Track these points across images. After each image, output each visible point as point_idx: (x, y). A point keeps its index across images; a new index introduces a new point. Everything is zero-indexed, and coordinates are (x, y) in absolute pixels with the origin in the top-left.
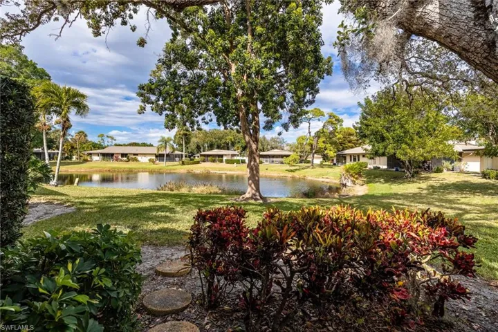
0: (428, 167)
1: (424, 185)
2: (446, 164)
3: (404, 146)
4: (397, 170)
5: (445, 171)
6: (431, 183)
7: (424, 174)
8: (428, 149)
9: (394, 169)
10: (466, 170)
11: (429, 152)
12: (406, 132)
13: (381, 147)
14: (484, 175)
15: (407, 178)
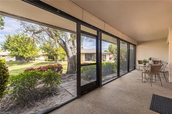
0: (31, 59)
1: (32, 64)
2: (36, 58)
3: (26, 53)
4: (21, 61)
5: (36, 60)
6: (34, 63)
7: (30, 61)
8: (33, 54)
9: (19, 61)
10: (41, 59)
11: (34, 55)
12: (27, 49)
13: (17, 53)
14: (46, 60)
15: (26, 63)
